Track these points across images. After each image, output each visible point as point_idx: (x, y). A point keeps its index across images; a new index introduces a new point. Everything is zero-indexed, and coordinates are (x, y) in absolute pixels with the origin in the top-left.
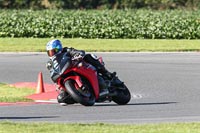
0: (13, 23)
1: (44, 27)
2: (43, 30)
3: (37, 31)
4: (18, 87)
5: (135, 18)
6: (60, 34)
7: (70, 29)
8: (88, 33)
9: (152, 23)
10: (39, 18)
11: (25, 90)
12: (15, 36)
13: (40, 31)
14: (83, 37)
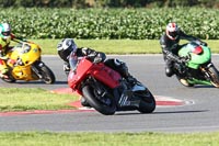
0: (54, 23)
1: (89, 28)
2: (87, 31)
3: (80, 31)
4: (59, 93)
5: (188, 16)
6: (106, 35)
7: (116, 29)
8: (136, 34)
9: (206, 22)
10: (83, 17)
11: (67, 97)
12: (56, 38)
13: (84, 32)
14: (131, 38)
